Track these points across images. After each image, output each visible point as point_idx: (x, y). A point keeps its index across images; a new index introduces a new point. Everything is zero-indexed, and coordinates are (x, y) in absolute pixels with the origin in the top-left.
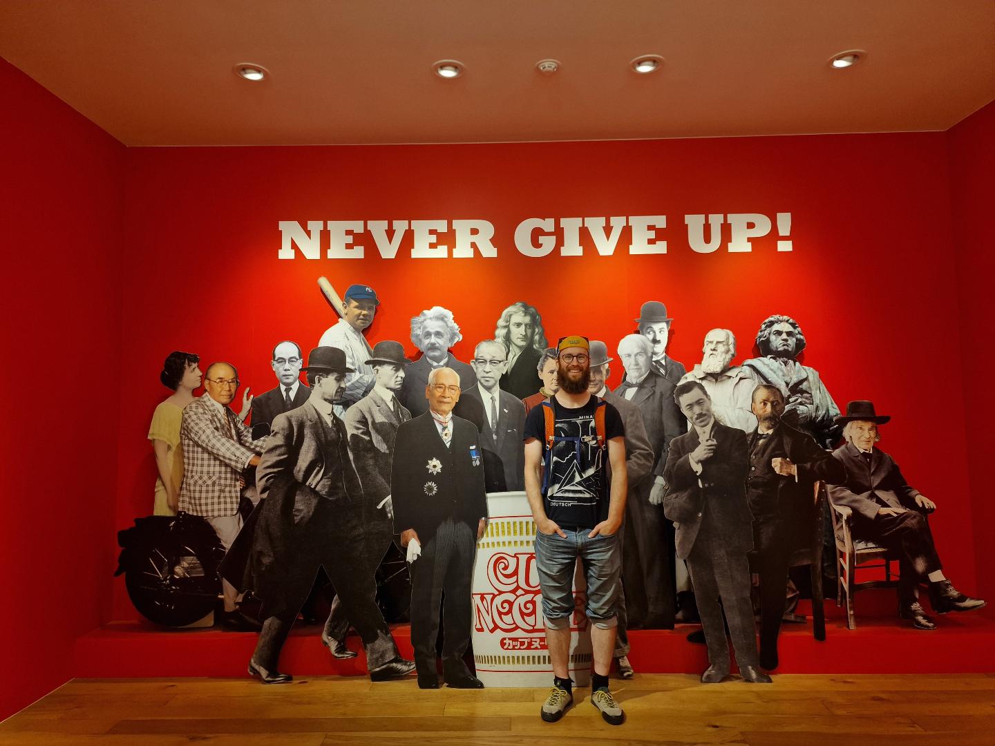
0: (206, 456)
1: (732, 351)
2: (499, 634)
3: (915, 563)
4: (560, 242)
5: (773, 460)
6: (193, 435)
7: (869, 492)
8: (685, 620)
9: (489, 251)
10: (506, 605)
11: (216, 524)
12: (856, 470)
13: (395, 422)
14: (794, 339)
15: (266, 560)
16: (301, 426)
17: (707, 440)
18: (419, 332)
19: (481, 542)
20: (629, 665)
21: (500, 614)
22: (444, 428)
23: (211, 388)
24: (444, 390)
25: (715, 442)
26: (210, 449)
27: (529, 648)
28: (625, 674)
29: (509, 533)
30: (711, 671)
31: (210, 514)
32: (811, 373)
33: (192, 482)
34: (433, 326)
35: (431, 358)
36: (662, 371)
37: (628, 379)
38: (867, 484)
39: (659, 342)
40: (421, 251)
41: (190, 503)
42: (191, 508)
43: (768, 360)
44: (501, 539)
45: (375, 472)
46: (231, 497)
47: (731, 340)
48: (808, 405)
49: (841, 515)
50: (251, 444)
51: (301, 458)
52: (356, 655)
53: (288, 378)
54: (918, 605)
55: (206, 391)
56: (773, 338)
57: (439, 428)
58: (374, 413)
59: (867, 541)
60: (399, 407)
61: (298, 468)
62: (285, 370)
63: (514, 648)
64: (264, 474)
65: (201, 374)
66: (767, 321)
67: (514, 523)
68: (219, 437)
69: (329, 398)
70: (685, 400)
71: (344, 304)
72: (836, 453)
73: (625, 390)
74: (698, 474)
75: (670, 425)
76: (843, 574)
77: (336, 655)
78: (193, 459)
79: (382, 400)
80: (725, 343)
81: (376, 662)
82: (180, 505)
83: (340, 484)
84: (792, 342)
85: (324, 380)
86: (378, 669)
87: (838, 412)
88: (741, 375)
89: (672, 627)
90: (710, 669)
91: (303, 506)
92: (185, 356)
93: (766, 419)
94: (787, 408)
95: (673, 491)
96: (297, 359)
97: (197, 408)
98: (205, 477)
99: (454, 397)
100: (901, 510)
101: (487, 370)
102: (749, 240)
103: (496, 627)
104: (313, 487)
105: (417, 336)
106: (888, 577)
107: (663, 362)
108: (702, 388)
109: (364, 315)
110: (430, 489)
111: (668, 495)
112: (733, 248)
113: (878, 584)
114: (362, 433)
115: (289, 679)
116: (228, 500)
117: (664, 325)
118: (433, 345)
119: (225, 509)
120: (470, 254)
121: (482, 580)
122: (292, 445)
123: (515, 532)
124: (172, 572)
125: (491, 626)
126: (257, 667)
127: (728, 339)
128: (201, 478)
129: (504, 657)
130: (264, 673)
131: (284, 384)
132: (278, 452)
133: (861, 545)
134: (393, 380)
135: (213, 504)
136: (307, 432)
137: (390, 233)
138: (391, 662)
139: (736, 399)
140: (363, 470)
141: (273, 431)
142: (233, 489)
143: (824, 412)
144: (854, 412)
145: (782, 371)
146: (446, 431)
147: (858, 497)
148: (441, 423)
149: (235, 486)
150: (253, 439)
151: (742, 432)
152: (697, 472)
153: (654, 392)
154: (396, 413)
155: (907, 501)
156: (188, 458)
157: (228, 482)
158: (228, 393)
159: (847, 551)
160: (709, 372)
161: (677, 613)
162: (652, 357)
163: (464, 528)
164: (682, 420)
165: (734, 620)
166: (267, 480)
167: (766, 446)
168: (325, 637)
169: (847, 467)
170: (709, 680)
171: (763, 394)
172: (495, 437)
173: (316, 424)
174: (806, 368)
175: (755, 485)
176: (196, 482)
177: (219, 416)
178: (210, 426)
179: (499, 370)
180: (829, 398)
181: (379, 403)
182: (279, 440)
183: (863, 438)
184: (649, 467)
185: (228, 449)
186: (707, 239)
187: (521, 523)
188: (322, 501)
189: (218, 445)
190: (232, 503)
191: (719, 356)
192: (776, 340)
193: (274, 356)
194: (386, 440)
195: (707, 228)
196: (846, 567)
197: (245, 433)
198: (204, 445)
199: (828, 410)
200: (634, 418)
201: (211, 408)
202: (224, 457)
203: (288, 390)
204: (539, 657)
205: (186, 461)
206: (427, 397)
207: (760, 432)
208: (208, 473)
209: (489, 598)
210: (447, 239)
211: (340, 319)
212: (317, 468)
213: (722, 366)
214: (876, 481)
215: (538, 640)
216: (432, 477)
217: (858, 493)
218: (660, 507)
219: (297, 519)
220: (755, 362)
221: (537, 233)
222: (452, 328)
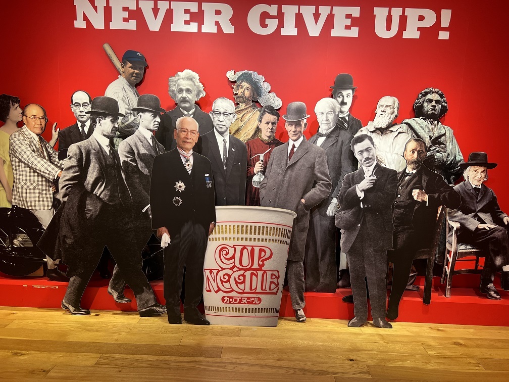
0: (28, 169)
1: (396, 112)
2: (221, 294)
3: (495, 259)
4: (281, 25)
5: (414, 190)
6: (18, 155)
7: (474, 213)
8: (343, 287)
9: (229, 29)
10: (226, 277)
11: (38, 214)
12: (468, 199)
13: (153, 153)
14: (440, 106)
15: (69, 241)
16: (88, 153)
17: (370, 176)
18: (174, 88)
19: (211, 237)
20: (304, 315)
21: (222, 282)
22: (187, 161)
23: (28, 122)
24: (188, 133)
25: (375, 178)
26: (30, 165)
27: (239, 303)
28: (301, 320)
29: (230, 232)
30: (354, 320)
31: (34, 208)
32: (448, 131)
33: (20, 186)
34: (185, 84)
35: (183, 108)
36: (346, 125)
37: (320, 131)
38: (474, 209)
39: (346, 104)
40: (178, 26)
41: (20, 200)
42: (20, 203)
43: (419, 120)
44: (225, 236)
45: (141, 188)
46: (47, 198)
47: (396, 105)
48: (443, 153)
49: (453, 228)
50: (58, 163)
51: (89, 175)
52: (130, 301)
53: (83, 118)
54: (493, 285)
55: (25, 124)
56: (425, 104)
57: (184, 161)
58: (139, 147)
59: (467, 244)
60: (156, 143)
61: (87, 182)
62: (81, 112)
63: (230, 303)
64: (64, 185)
65: (22, 112)
66: (423, 92)
67: (234, 226)
68: (36, 157)
69: (107, 134)
70: (358, 148)
71: (122, 64)
72: (456, 187)
73: (317, 138)
74: (361, 199)
75: (346, 164)
76: (447, 264)
77: (117, 300)
78: (19, 171)
79: (145, 138)
80: (391, 107)
81: (143, 306)
82: (13, 201)
83: (116, 194)
84: (438, 107)
85: (103, 121)
86: (144, 310)
87: (462, 158)
88: (399, 131)
89: (334, 292)
90: (354, 319)
91: (91, 207)
92: (10, 98)
93: (412, 163)
94: (428, 154)
95: (342, 210)
96: (88, 104)
97: (19, 136)
98: (28, 184)
99: (194, 139)
100: (493, 226)
101: (221, 120)
102: (419, 29)
103: (219, 290)
104: (98, 195)
105: (173, 91)
106: (476, 267)
107: (347, 118)
108: (371, 139)
109: (136, 74)
110: (177, 201)
111: (339, 211)
112: (406, 35)
113: (470, 271)
114: (131, 160)
115: (88, 313)
116: (45, 199)
117: (350, 91)
118: (184, 98)
119: (44, 206)
120: (214, 30)
121: (211, 260)
122: (83, 166)
123: (234, 232)
124: (12, 243)
125: (216, 289)
126: (67, 305)
127: (394, 104)
128: (25, 184)
129: (223, 308)
130: (72, 309)
131: (81, 122)
132: (73, 170)
133: (463, 247)
134: (152, 124)
135: (35, 201)
136: (92, 157)
137: (156, 11)
138: (153, 306)
139: (394, 147)
140: (131, 185)
141: (69, 156)
142: (48, 193)
143: (452, 158)
144: (474, 160)
145: (429, 128)
146: (188, 163)
147: (465, 216)
148: (185, 157)
149: (49, 190)
150: (59, 160)
151: (395, 171)
152: (360, 197)
153: (337, 141)
154: (154, 148)
155: (497, 220)
156: (16, 170)
157: (44, 188)
158: (40, 126)
159: (453, 250)
160: (378, 127)
161: (338, 282)
162: (338, 115)
163: (200, 228)
164: (355, 162)
165: (374, 291)
166: (67, 189)
167: (410, 181)
168: (109, 289)
169: (462, 197)
170: (353, 325)
171: (413, 145)
172: (225, 167)
173: (98, 152)
174: (445, 127)
175: (399, 207)
176: (22, 187)
177: (35, 142)
178: (29, 149)
179: (229, 120)
180: (457, 149)
181: (142, 140)
182: (73, 162)
183: (476, 178)
184: (328, 193)
185: (42, 166)
186: (388, 27)
187: (238, 226)
188: (104, 204)
189: (35, 162)
190: (48, 201)
191: (386, 116)
192: (427, 106)
193: (72, 101)
194: (147, 166)
195: (389, 18)
196: (451, 260)
197: (53, 155)
198: (26, 162)
199: (455, 157)
200: (321, 159)
201: (29, 137)
202: (40, 171)
203: (83, 126)
204: (246, 309)
205: (15, 172)
206: (175, 137)
207: (407, 171)
208: (30, 181)
209: (215, 272)
210: (197, 17)
211: (119, 76)
212: (100, 183)
213: (387, 123)
214: (480, 207)
215: (246, 299)
216: (178, 194)
217: (466, 214)
218: (333, 218)
219: (88, 216)
220: (411, 121)
221: (265, 16)
222: (198, 87)
